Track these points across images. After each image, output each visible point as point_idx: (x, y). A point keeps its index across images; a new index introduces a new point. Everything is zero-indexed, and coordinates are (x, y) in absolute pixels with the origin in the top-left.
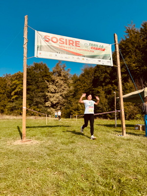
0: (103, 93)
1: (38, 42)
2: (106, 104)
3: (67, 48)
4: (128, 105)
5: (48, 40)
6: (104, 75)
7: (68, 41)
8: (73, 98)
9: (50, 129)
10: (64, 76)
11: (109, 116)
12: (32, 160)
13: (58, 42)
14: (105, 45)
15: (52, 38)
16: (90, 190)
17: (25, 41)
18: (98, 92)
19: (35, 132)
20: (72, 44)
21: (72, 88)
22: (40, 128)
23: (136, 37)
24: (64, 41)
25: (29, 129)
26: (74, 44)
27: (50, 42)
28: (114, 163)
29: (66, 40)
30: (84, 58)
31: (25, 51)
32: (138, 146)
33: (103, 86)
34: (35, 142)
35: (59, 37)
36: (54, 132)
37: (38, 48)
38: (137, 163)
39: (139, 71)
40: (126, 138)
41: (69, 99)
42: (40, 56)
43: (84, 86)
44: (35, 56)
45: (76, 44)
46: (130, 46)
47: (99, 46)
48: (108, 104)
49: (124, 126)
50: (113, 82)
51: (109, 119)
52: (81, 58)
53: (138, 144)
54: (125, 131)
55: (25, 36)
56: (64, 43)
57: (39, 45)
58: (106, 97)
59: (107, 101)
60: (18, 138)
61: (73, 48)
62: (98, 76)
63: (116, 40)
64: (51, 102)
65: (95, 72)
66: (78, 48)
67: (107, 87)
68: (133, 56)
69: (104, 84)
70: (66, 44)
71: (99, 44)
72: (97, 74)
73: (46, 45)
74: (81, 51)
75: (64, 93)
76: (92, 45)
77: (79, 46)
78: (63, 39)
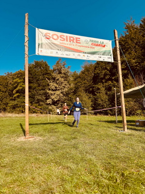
0: (103, 90)
1: (39, 39)
2: (107, 100)
3: (67, 44)
4: (128, 101)
5: (48, 37)
6: (104, 72)
7: (68, 38)
8: (74, 95)
9: (52, 126)
10: (64, 73)
11: (110, 112)
12: (36, 156)
13: (59, 40)
14: (105, 42)
15: (53, 35)
16: (94, 184)
17: (26, 39)
18: (99, 89)
19: (37, 129)
21: (72, 85)
22: (42, 125)
23: (136, 33)
24: (65, 37)
25: (31, 126)
26: (75, 41)
27: (51, 39)
28: (117, 158)
29: (67, 36)
30: (84, 54)
31: (26, 49)
32: (140, 141)
33: (103, 83)
34: (38, 138)
35: (59, 34)
36: (56, 129)
37: (39, 45)
38: (140, 157)
39: (139, 67)
40: (127, 133)
41: (70, 96)
42: (40, 54)
43: (84, 83)
44: (36, 54)
45: (77, 41)
46: (130, 42)
47: (99, 42)
48: (109, 100)
49: (125, 122)
50: (113, 78)
51: (109, 115)
52: (82, 54)
53: (140, 139)
54: (126, 127)
55: (26, 34)
56: (64, 40)
57: (40, 43)
58: (106, 94)
59: (107, 97)
60: (21, 135)
61: (73, 45)
62: (98, 73)
63: (117, 36)
64: (53, 100)
65: (95, 69)
66: (79, 44)
67: (107, 84)
68: (133, 53)
69: (104, 81)
70: (67, 41)
71: (100, 40)
72: (97, 71)
73: (47, 42)
74: (82, 48)
76: (92, 41)
77: (80, 43)
78: (64, 36)
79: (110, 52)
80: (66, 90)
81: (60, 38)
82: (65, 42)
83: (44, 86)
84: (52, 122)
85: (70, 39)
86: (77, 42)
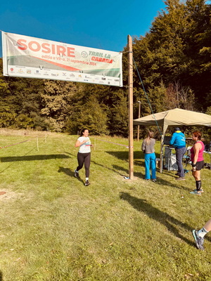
3: (54, 58)
7: (56, 47)
14: (113, 54)
18: (118, 98)
20: (63, 52)
24: (50, 47)
26: (66, 53)
27: (28, 49)
30: (81, 74)
33: (125, 90)
35: (41, 41)
37: (8, 60)
39: (176, 69)
41: (77, 105)
42: (11, 74)
47: (104, 55)
49: (132, 167)
50: (140, 84)
61: (64, 60)
63: (130, 46)
64: (50, 109)
66: (73, 59)
70: (54, 53)
74: (77, 64)
75: (69, 95)
79: (118, 71)
81: (42, 48)
83: (36, 87)
85: (58, 50)
86: (69, 55)
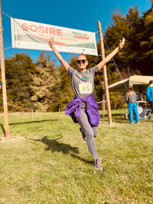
1: (15, 30)
2: (95, 95)
3: (48, 36)
5: (26, 28)
8: (61, 90)
9: (37, 124)
10: (50, 67)
13: (38, 31)
15: (31, 26)
16: (72, 177)
19: (20, 128)
20: (54, 32)
21: (59, 80)
22: (25, 124)
24: (45, 29)
25: (13, 126)
26: (56, 33)
27: (29, 30)
29: (47, 28)
31: (1, 41)
32: (123, 134)
36: (40, 127)
37: (15, 37)
38: (120, 149)
40: (112, 127)
41: (57, 91)
44: (13, 47)
45: (58, 33)
49: (110, 116)
52: (64, 47)
53: (122, 131)
54: (111, 120)
56: (44, 32)
57: (17, 34)
60: (1, 136)
64: (38, 96)
66: (61, 37)
70: (47, 33)
71: (83, 33)
73: (24, 34)
75: (51, 85)
76: (75, 33)
77: (61, 35)
78: (43, 27)
79: (94, 45)
80: (52, 85)
81: (39, 30)
82: (45, 34)
83: (27, 82)
84: (37, 120)
85: (50, 31)
